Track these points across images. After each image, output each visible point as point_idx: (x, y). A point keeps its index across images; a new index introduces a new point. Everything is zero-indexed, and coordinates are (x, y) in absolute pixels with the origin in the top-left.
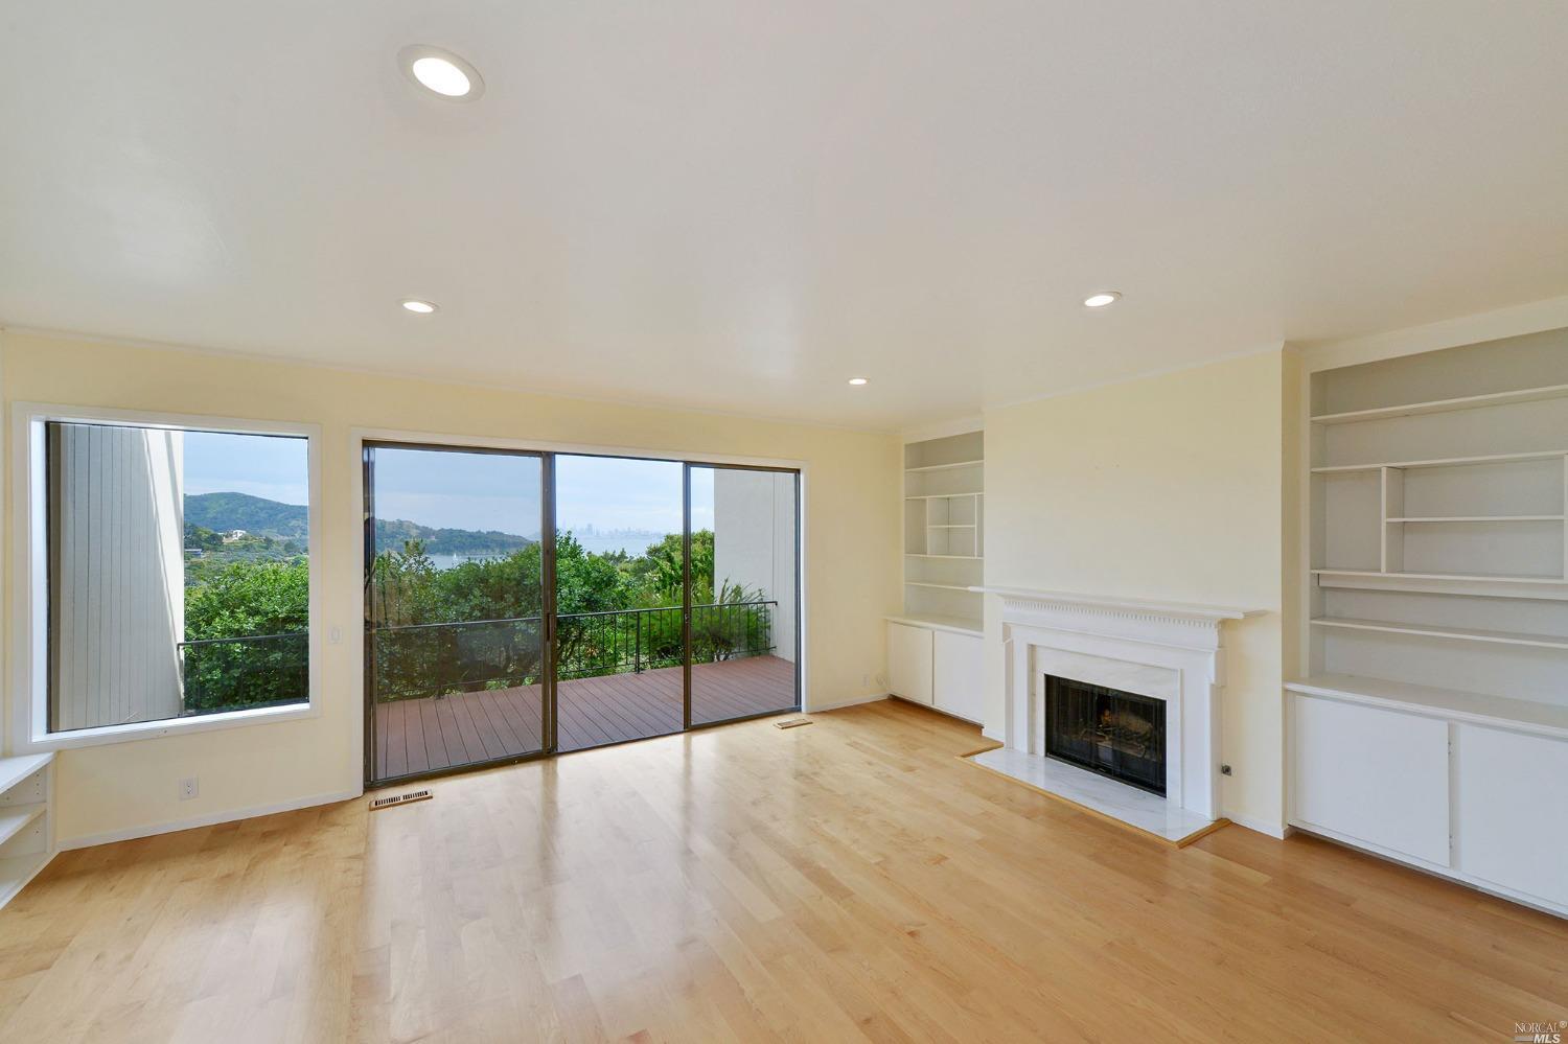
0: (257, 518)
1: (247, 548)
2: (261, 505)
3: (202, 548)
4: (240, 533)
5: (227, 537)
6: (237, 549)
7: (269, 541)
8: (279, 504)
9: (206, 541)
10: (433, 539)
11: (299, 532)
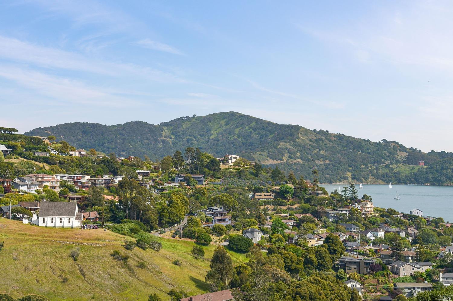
0: (250, 140)
1: (240, 174)
2: (253, 124)
3: (204, 173)
4: (234, 158)
5: (223, 163)
6: (232, 176)
7: (258, 167)
8: (269, 123)
9: (208, 166)
10: (422, 164)
11: (287, 155)
